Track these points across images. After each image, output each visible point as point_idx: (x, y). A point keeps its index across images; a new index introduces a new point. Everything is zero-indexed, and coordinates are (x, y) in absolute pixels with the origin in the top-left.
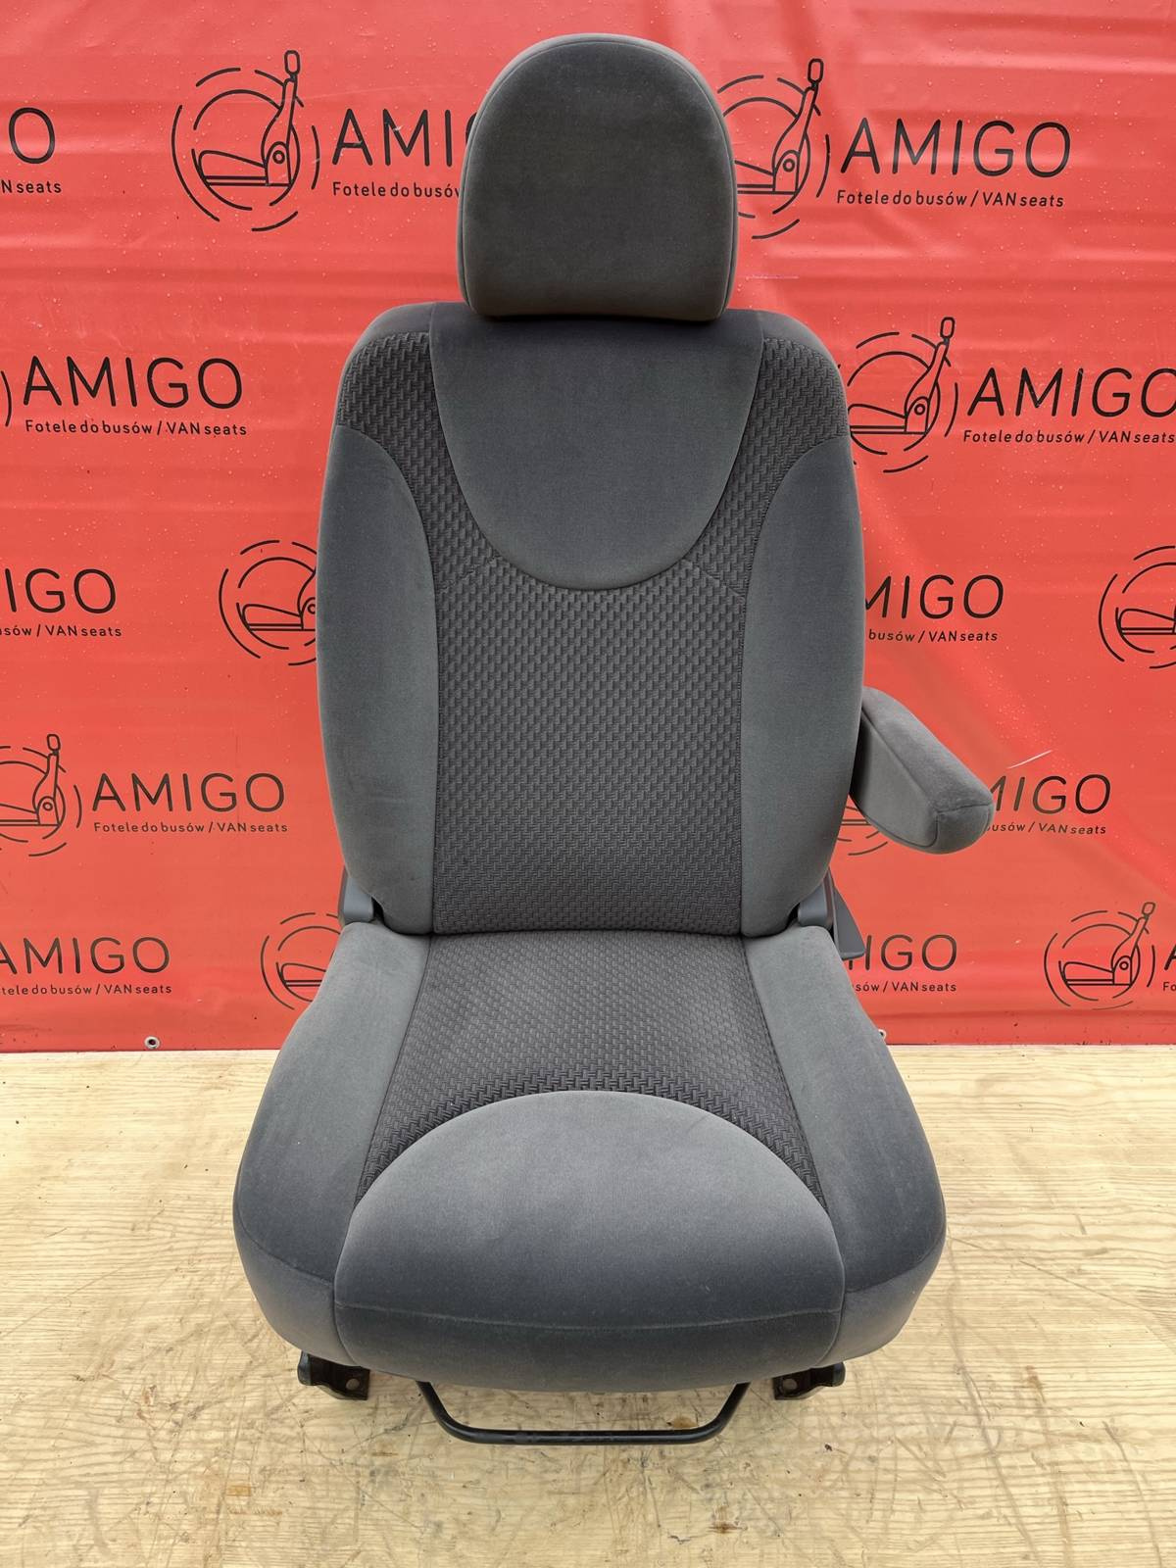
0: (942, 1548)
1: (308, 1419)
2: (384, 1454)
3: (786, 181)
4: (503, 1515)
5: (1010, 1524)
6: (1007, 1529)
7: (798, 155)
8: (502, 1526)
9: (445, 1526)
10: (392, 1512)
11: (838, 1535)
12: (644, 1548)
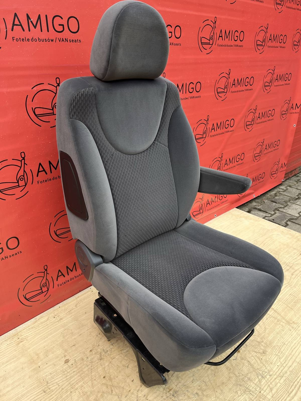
0: (268, 329)
2: (170, 390)
8: (207, 383)
9: (198, 392)
12: (232, 365)
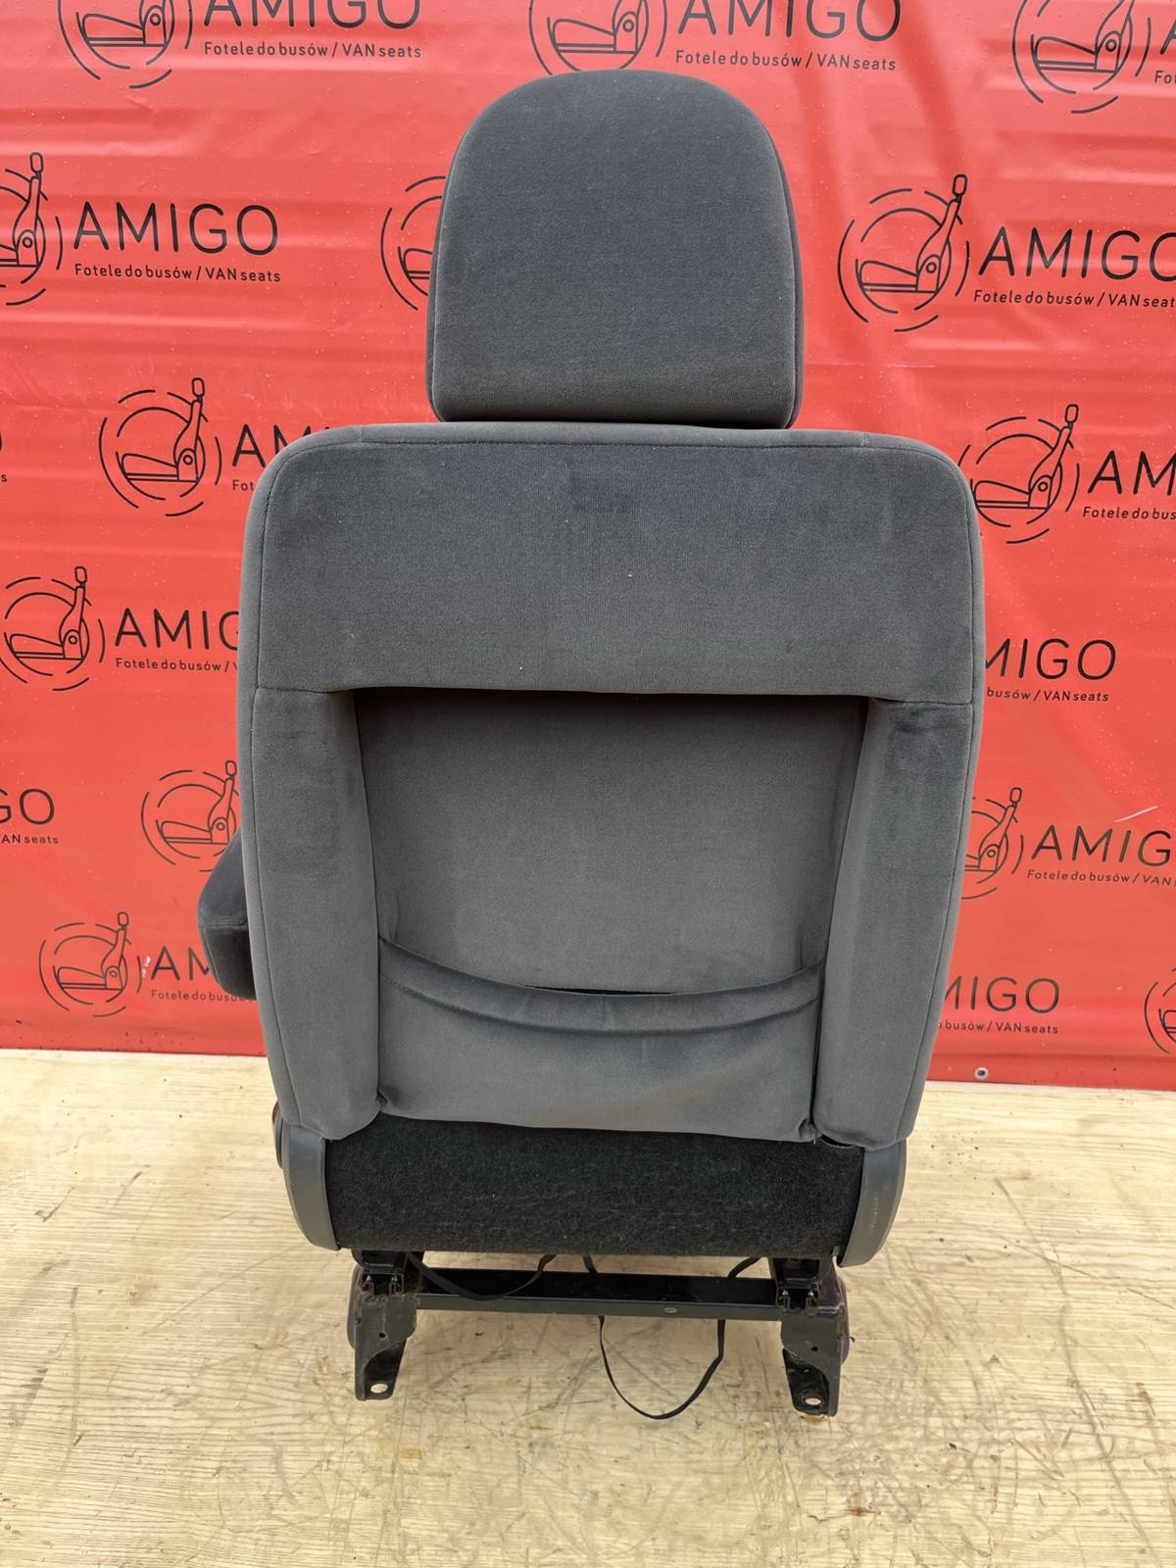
0: (1064, 1539)
1: (467, 1394)
2: (540, 1428)
3: (927, 281)
4: (654, 1489)
5: (1126, 1521)
6: (1126, 1525)
7: (940, 258)
8: (653, 1498)
9: (601, 1494)
10: (551, 1479)
11: (965, 1522)
12: (786, 1524)
